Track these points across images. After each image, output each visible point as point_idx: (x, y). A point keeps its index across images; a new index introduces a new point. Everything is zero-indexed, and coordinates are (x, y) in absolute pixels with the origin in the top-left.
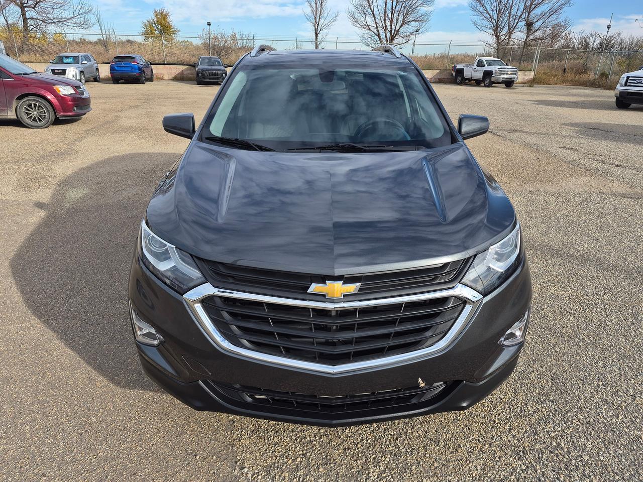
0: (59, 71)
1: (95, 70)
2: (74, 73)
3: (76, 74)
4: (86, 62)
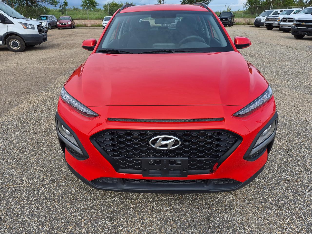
1: (55, 23)
2: (46, 24)
4: (51, 19)
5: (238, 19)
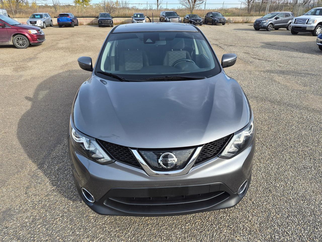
0: (33, 22)
1: (50, 21)
3: (41, 23)
4: (46, 17)
5: (235, 17)
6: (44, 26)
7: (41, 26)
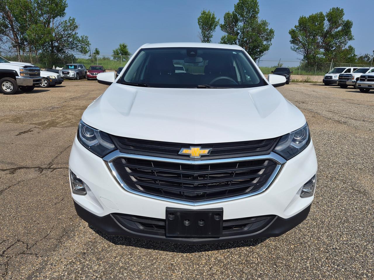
0: (66, 73)
1: (85, 73)
2: (73, 74)
3: (74, 74)
4: (80, 68)
6: (76, 77)
7: (73, 76)
